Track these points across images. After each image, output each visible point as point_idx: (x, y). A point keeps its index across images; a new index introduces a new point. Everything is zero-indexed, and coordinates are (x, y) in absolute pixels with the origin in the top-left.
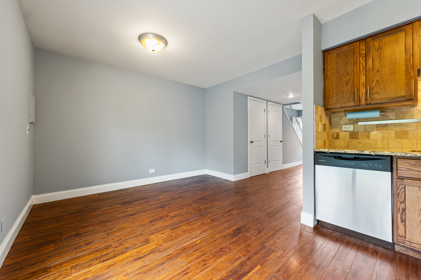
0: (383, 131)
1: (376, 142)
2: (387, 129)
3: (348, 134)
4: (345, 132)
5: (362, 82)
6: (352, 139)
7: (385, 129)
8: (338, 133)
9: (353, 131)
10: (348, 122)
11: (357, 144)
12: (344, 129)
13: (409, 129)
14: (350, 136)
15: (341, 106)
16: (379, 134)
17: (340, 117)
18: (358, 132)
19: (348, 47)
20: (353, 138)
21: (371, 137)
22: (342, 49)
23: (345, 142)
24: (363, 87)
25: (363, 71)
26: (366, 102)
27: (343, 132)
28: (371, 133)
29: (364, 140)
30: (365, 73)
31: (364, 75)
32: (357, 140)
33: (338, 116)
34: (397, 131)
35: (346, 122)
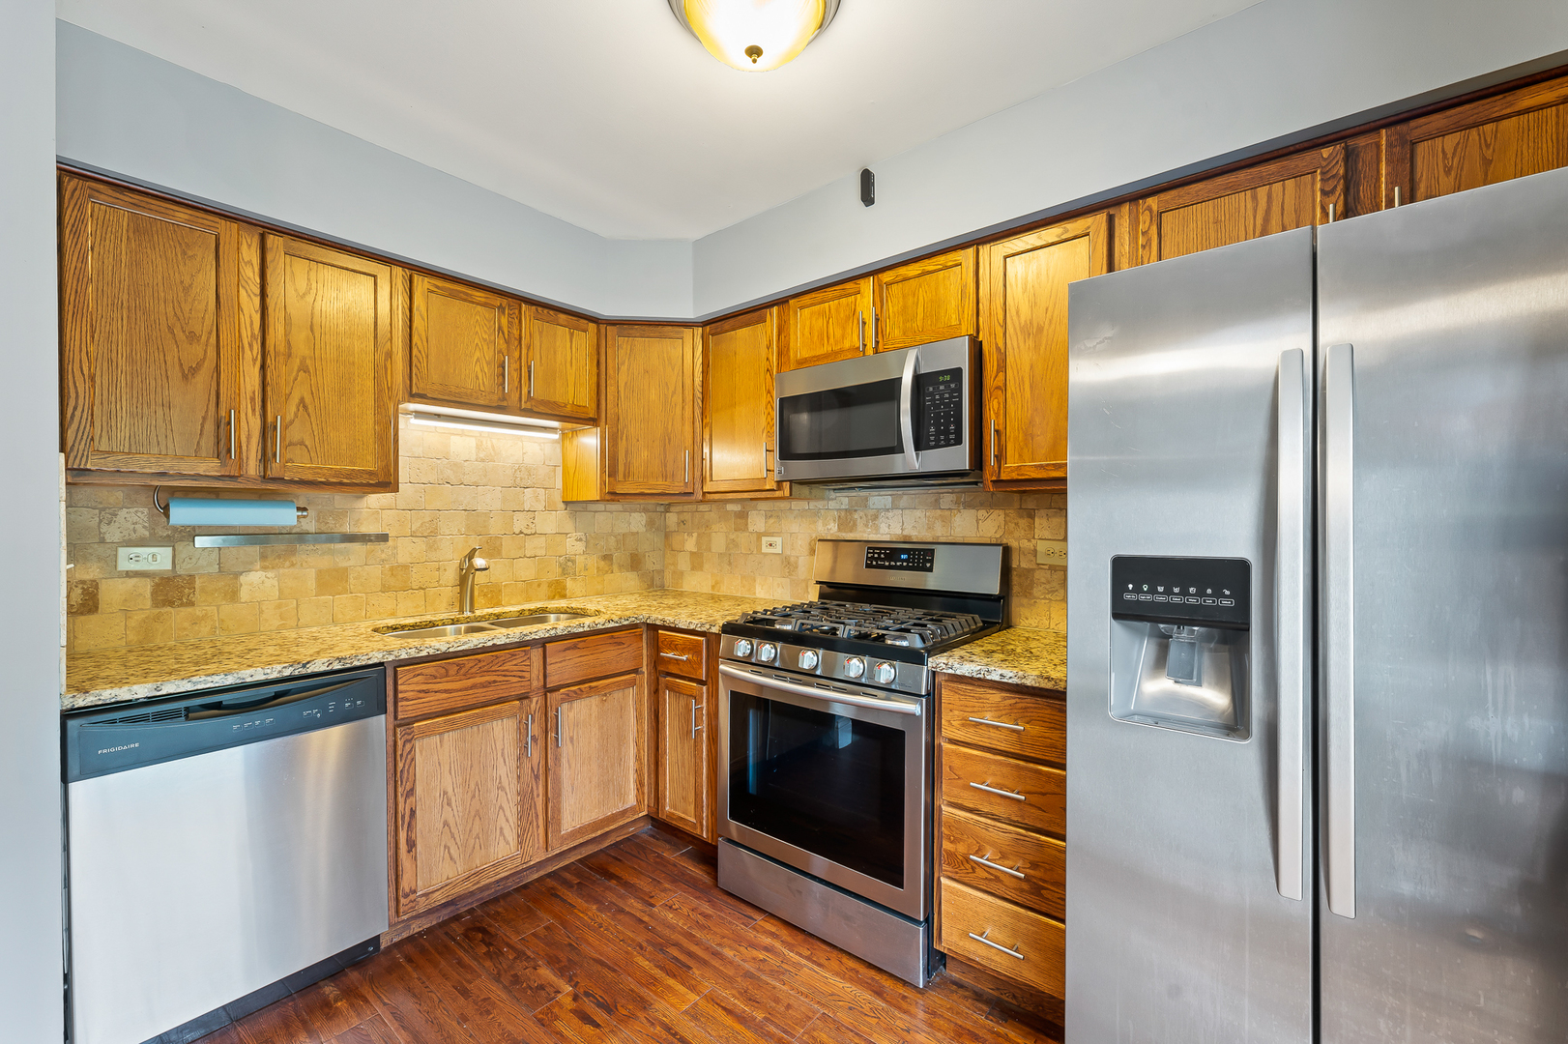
0: (281, 571)
1: (261, 612)
2: (293, 565)
3: (146, 587)
4: (130, 577)
5: (249, 389)
6: (164, 605)
7: (287, 564)
8: (95, 584)
9: (171, 575)
10: (147, 533)
11: (186, 625)
12: (124, 565)
13: (351, 563)
14: (154, 593)
15: (161, 470)
16: (268, 583)
17: (104, 509)
18: (192, 577)
19: (192, 218)
20: (171, 604)
21: (244, 594)
22: (163, 210)
23: (132, 623)
24: (254, 410)
25: (251, 346)
26: (262, 469)
27: (120, 580)
28: (243, 579)
29: (218, 607)
30: (259, 357)
31: (254, 364)
32: (189, 609)
33: (94, 504)
34: (320, 571)
35: (138, 534)
